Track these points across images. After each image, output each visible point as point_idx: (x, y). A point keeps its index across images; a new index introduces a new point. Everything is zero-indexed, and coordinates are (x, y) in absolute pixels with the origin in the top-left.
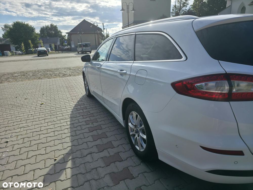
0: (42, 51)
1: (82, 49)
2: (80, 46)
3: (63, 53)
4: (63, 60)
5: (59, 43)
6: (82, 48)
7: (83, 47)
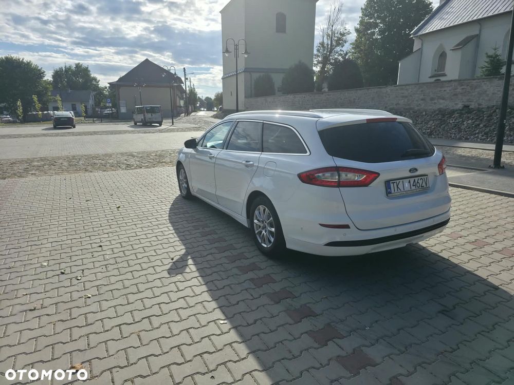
0: (63, 119)
1: (145, 118)
2: (141, 111)
3: (101, 122)
4: (111, 137)
5: (91, 102)
6: (144, 115)
7: (147, 112)
